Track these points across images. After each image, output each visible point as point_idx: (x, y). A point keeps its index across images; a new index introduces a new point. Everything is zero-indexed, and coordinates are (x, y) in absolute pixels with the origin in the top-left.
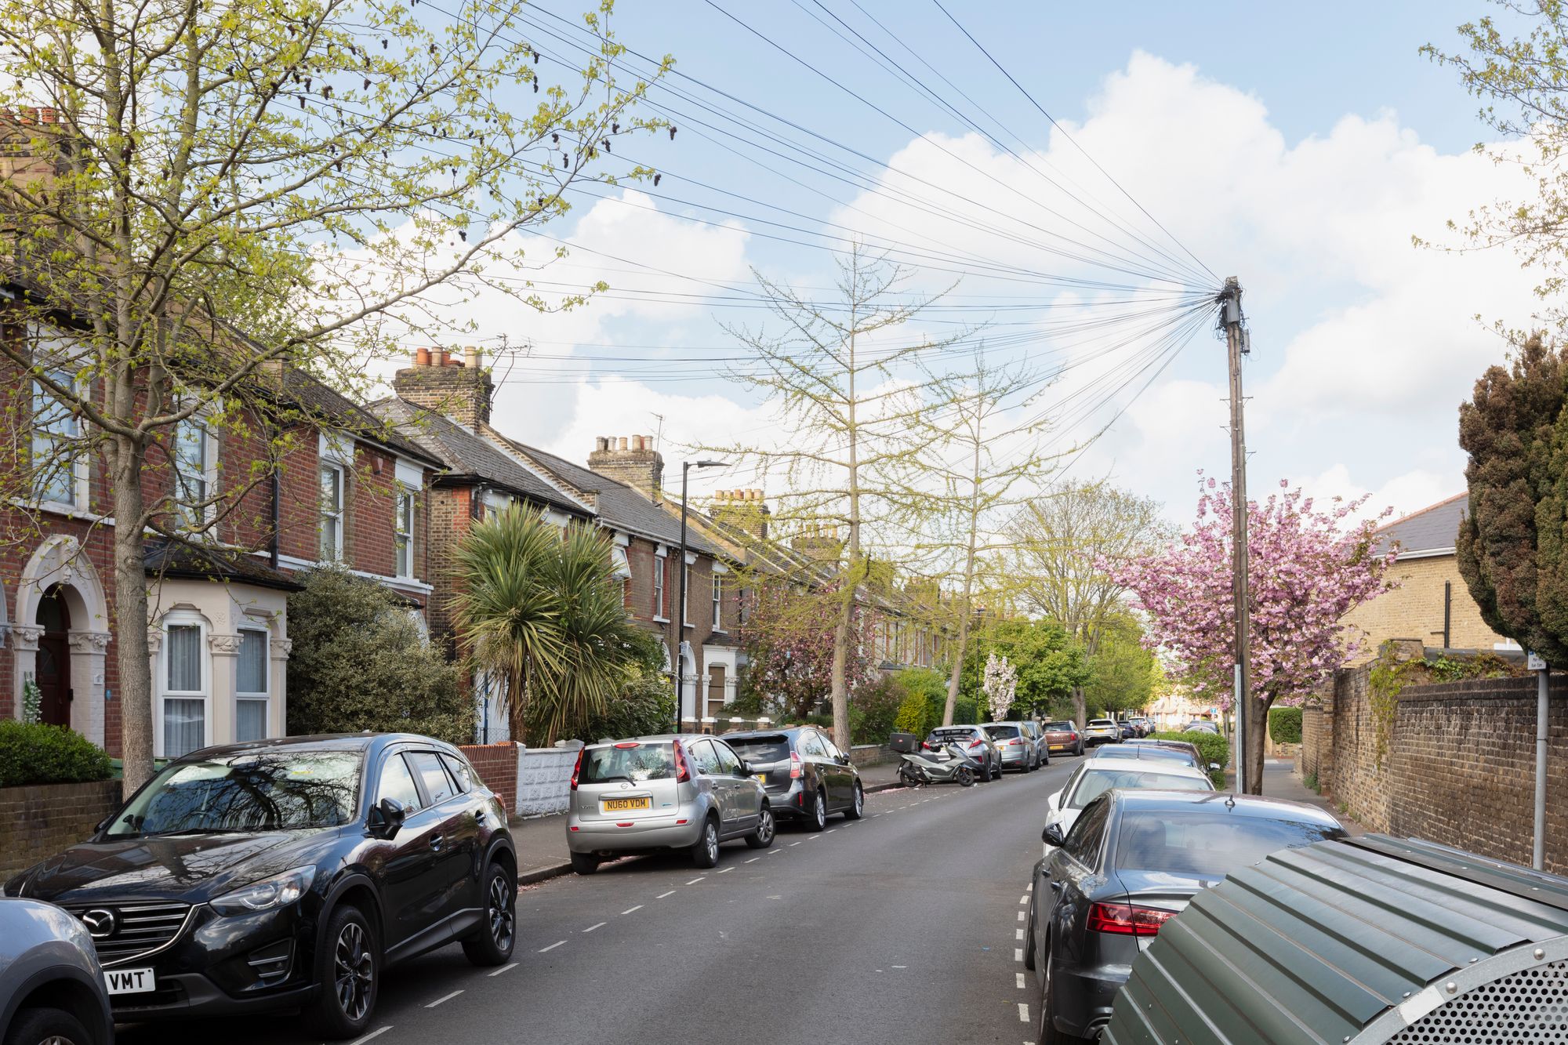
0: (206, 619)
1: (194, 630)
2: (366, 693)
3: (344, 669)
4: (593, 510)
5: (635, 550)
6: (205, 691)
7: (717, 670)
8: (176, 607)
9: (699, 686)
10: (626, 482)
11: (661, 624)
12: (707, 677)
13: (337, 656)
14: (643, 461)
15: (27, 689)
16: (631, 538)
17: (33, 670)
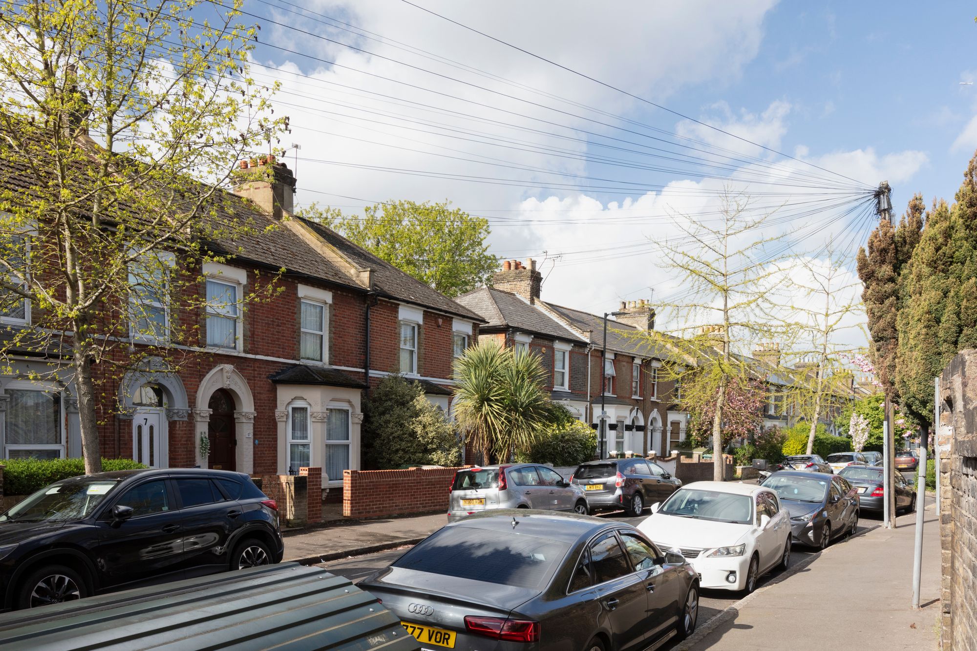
0: (310, 405)
1: (304, 410)
2: (402, 440)
3: (391, 428)
4: (588, 341)
5: (619, 361)
6: (310, 440)
7: (676, 424)
8: (296, 398)
9: (664, 433)
10: (634, 325)
11: (637, 400)
12: (669, 427)
13: (389, 421)
14: (643, 313)
15: (202, 440)
16: (616, 355)
17: (207, 431)
